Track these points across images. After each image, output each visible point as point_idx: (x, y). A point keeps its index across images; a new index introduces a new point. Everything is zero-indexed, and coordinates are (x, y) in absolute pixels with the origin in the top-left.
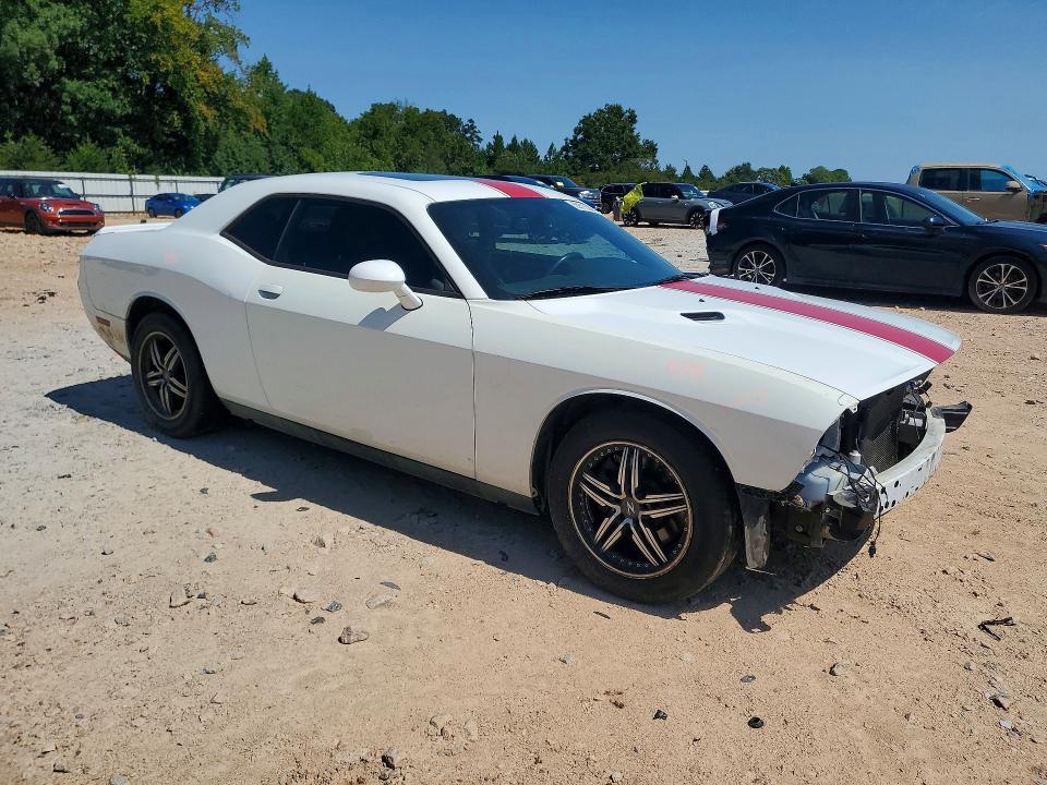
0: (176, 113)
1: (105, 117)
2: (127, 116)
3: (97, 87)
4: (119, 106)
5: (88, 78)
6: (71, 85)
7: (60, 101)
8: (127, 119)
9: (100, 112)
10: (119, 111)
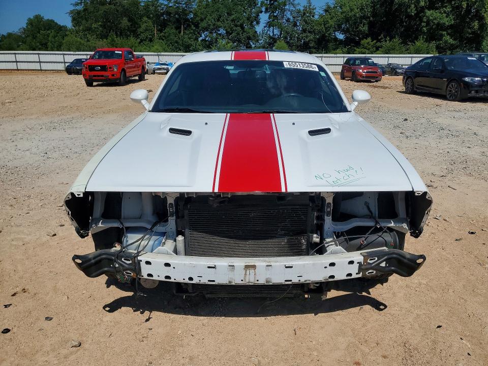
0: (477, 21)
1: (440, 27)
2: (451, 25)
3: (440, 13)
4: (447, 21)
5: (437, 9)
6: (428, 13)
7: (421, 21)
8: (451, 27)
9: (438, 24)
10: (447, 24)
